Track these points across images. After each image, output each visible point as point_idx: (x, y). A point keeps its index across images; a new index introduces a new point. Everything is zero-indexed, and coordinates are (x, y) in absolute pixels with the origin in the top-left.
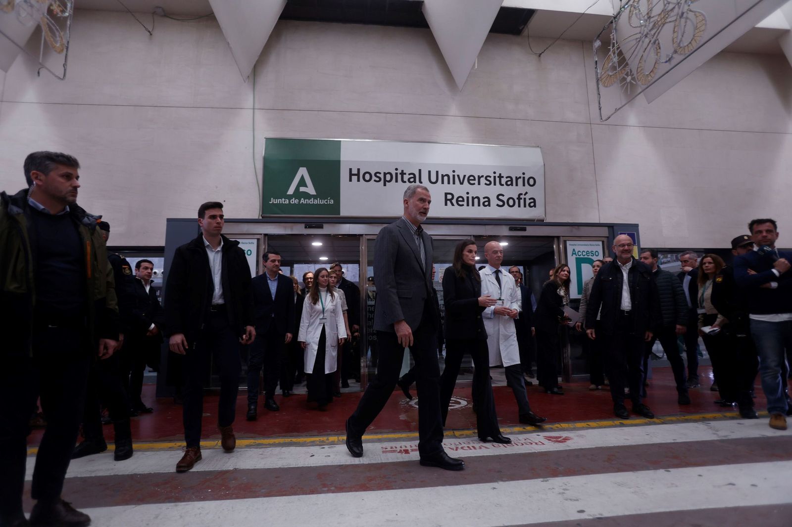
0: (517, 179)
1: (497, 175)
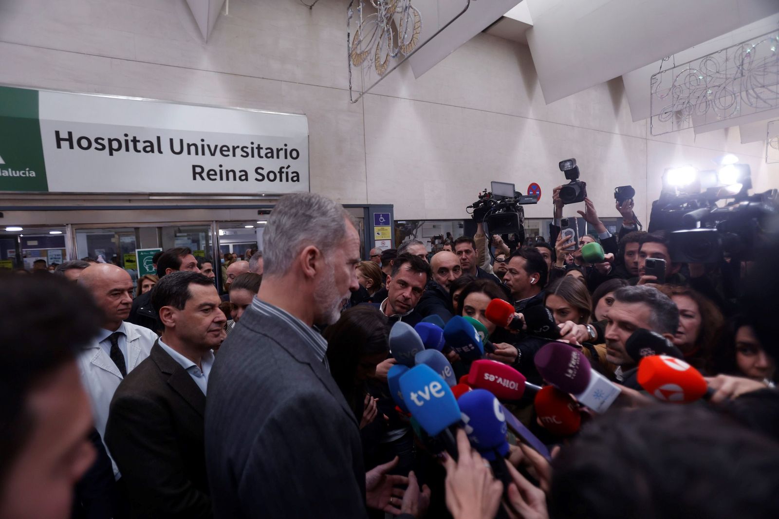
0: (278, 151)
1: (255, 146)
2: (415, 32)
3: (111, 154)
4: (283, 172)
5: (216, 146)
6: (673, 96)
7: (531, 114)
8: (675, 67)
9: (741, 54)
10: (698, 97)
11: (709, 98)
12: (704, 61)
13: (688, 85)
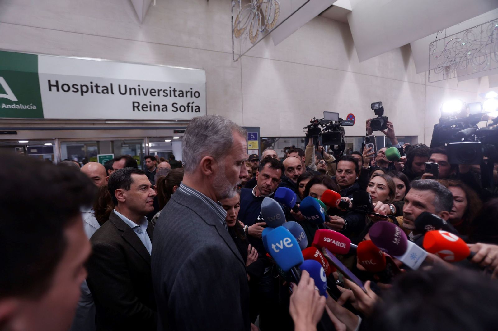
0: (187, 92)
1: (172, 89)
2: (276, 15)
3: (82, 95)
4: (190, 106)
5: (147, 90)
6: (444, 57)
7: (350, 68)
8: (446, 37)
9: (492, 28)
10: (462, 57)
11: (469, 57)
12: (466, 33)
13: (454, 49)
